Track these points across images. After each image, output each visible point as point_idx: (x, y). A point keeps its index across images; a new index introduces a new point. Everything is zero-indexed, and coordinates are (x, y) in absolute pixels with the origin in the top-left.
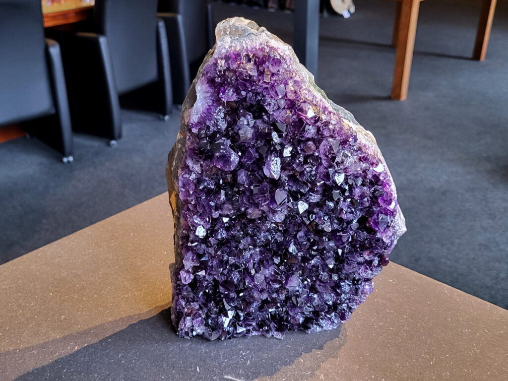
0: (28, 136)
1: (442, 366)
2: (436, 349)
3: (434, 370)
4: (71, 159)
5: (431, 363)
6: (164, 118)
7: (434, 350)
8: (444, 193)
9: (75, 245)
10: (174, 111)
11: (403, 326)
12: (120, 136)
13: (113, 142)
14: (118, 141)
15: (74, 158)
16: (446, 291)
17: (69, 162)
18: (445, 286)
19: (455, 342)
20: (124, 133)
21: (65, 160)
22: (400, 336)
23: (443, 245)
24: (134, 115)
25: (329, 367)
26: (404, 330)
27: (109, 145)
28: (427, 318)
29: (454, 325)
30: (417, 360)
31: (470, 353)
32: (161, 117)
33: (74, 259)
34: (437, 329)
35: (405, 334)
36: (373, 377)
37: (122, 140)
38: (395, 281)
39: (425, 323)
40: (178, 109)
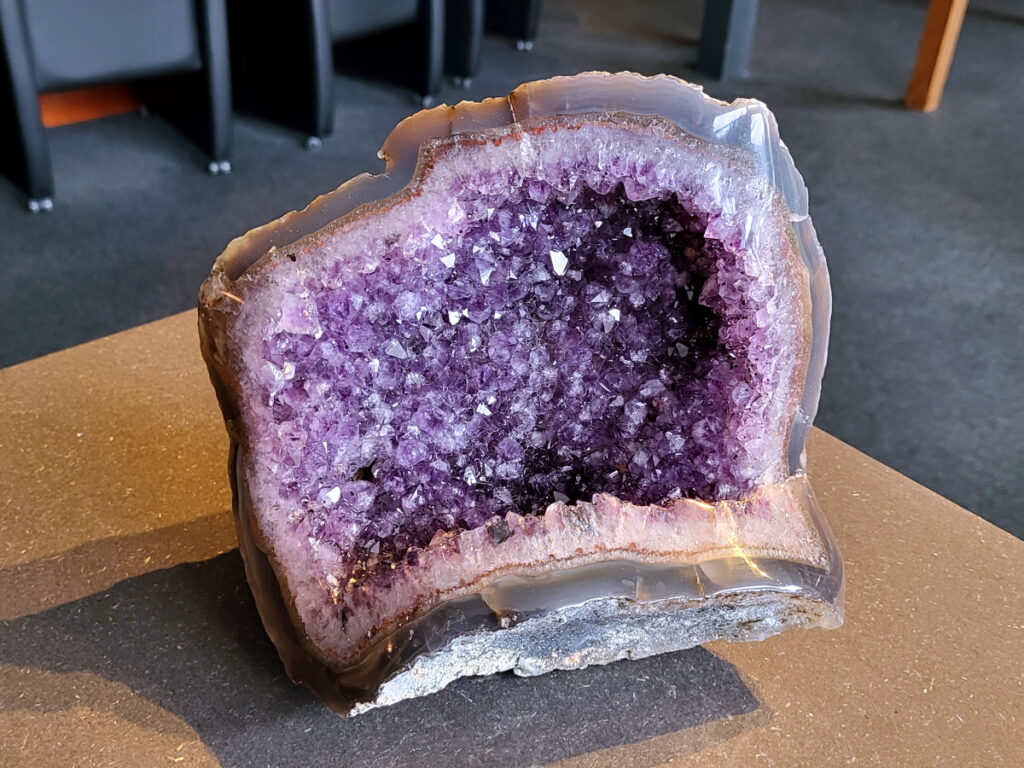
0: (145, 112)
1: (949, 700)
2: (940, 659)
3: (929, 707)
4: (226, 167)
5: (925, 691)
6: (422, 102)
7: (934, 663)
8: (990, 318)
9: (177, 339)
10: (445, 89)
11: (872, 600)
12: (328, 131)
13: (314, 141)
14: (325, 141)
15: (231, 166)
16: (980, 533)
17: (221, 172)
18: (978, 521)
19: (985, 650)
20: (338, 124)
21: (214, 168)
22: (861, 621)
23: (972, 427)
24: (360, 89)
25: (692, 671)
26: (873, 609)
27: (304, 145)
28: (927, 587)
29: (988, 610)
30: (893, 681)
31: (1018, 678)
32: (417, 98)
33: (172, 370)
34: (947, 614)
35: (873, 619)
36: (788, 705)
37: (332, 139)
38: (864, 497)
39: (920, 598)
40: (452, 84)
